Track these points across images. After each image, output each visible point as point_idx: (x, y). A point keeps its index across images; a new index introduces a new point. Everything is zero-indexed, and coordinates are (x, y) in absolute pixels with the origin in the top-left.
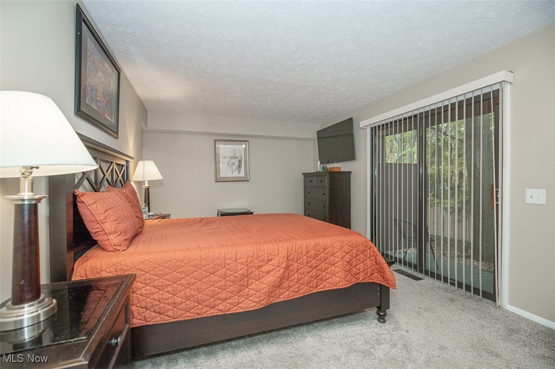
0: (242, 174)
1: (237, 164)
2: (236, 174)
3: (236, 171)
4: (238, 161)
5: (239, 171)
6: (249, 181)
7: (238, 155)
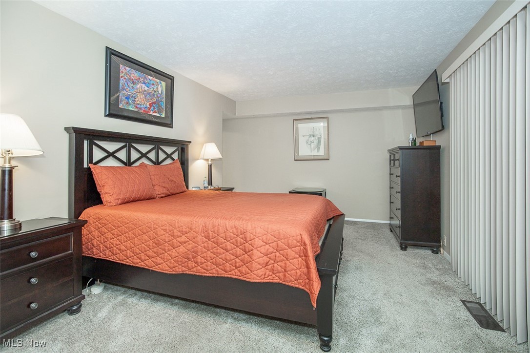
0: (322, 152)
1: (316, 142)
2: (315, 153)
3: (315, 149)
4: (317, 139)
5: (319, 148)
6: (329, 160)
7: (317, 133)
